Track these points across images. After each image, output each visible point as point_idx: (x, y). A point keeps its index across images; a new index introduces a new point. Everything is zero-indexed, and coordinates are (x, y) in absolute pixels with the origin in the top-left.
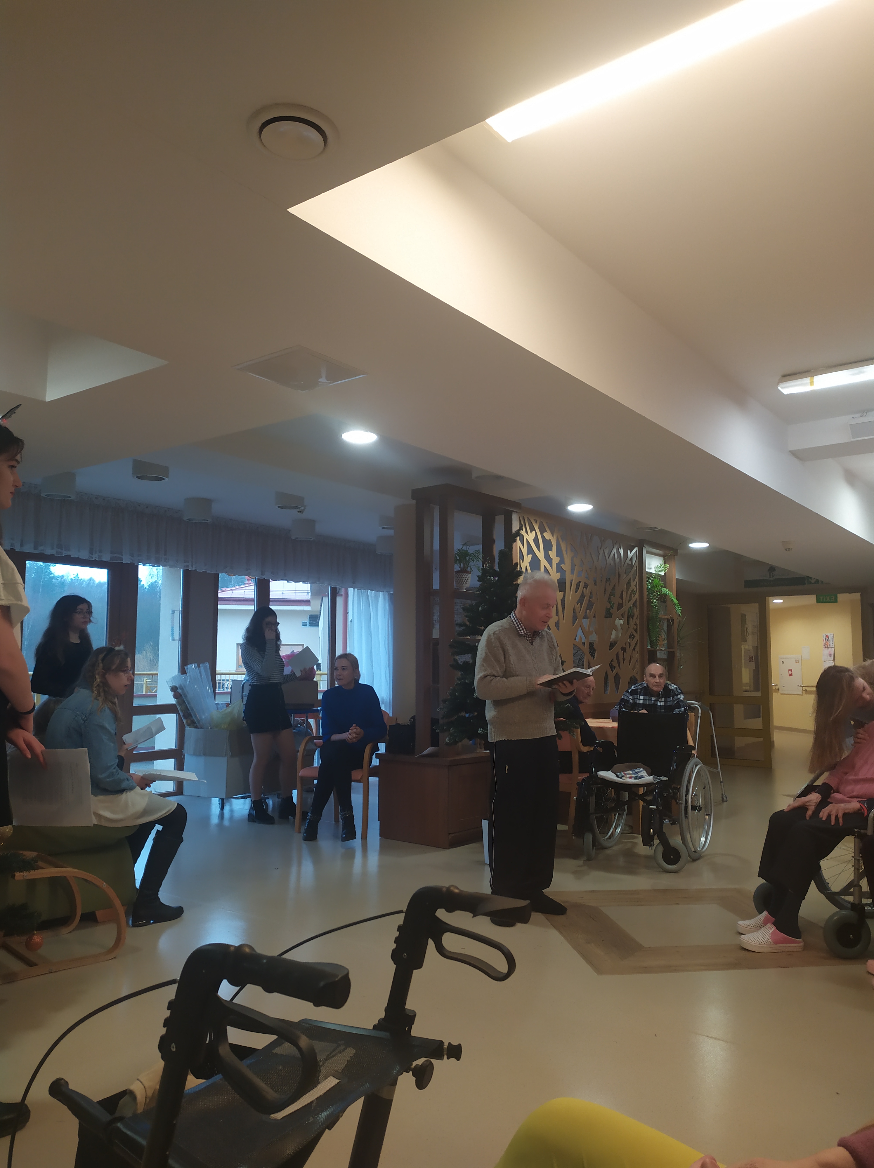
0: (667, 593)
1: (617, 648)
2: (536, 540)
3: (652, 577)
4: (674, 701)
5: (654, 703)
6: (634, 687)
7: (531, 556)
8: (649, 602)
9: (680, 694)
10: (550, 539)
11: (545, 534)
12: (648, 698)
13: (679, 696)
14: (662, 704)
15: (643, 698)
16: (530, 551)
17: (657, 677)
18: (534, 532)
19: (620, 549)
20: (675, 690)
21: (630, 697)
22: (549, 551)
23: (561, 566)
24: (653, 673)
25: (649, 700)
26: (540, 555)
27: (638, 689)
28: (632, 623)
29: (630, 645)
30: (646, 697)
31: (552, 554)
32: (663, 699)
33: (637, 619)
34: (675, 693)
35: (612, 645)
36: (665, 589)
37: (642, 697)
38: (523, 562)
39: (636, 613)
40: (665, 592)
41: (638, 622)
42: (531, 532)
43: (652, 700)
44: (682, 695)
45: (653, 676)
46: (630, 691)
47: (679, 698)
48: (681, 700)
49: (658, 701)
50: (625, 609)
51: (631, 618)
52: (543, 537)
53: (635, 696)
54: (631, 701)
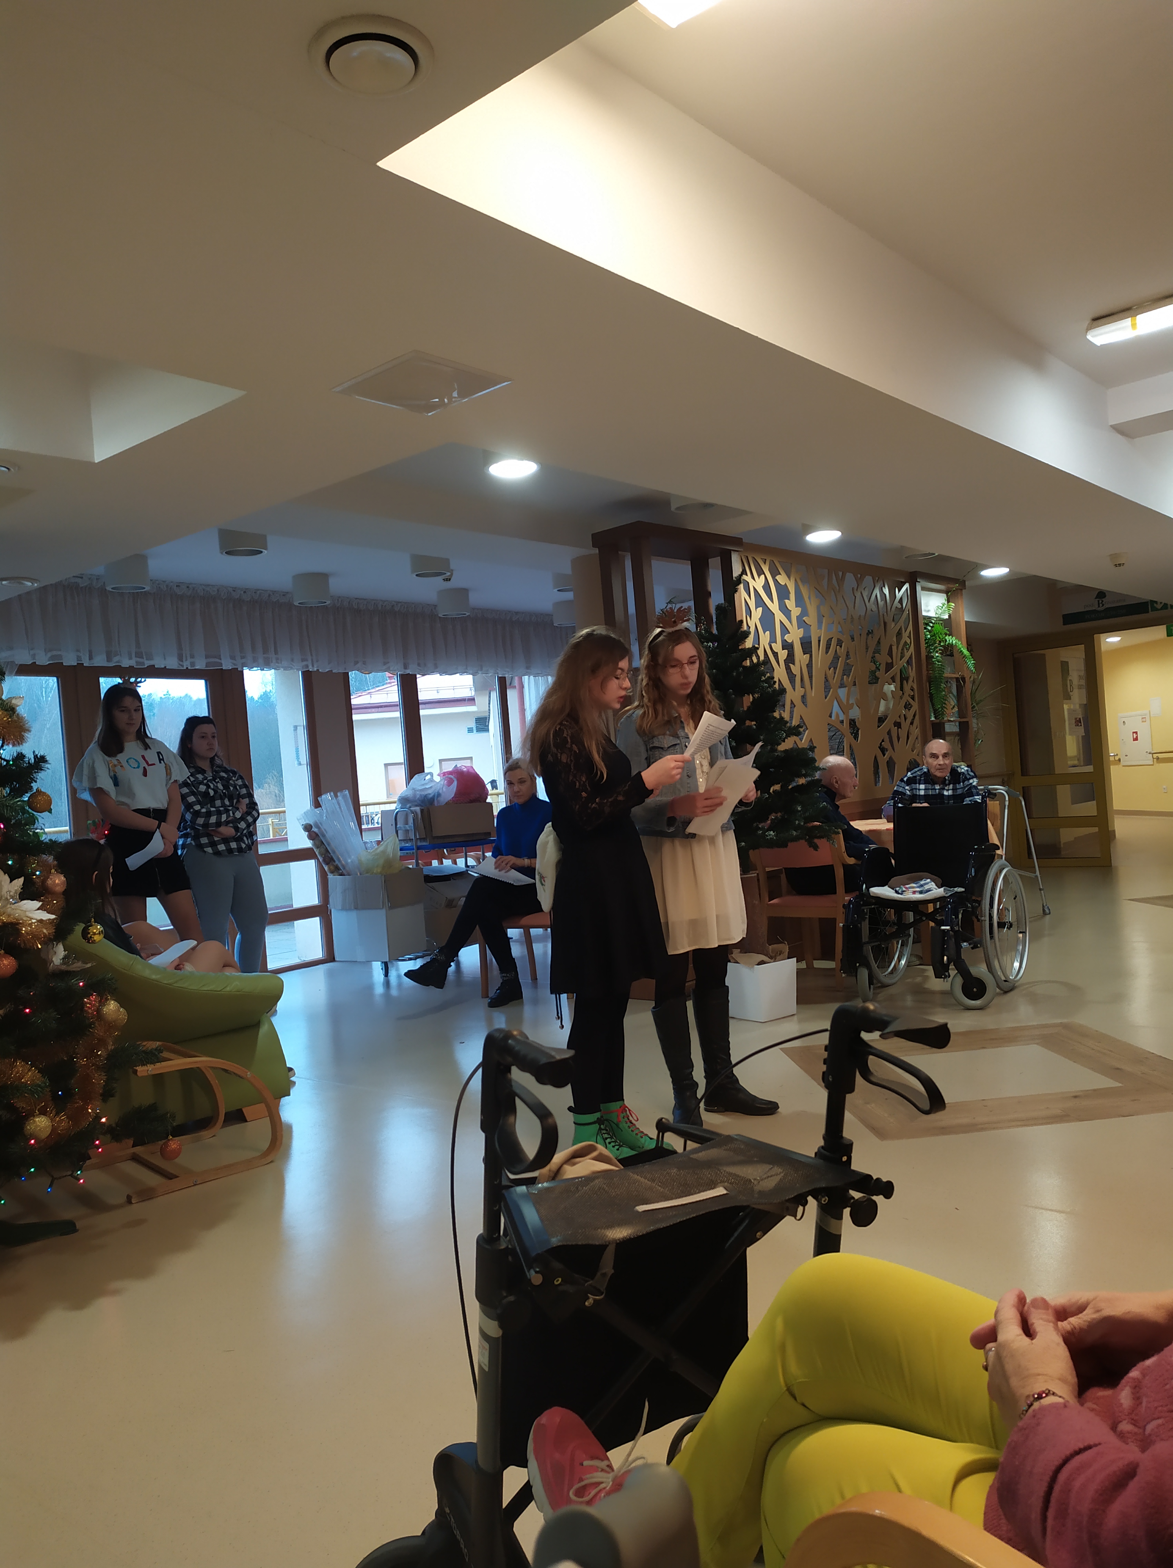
0: (954, 642)
1: (888, 724)
2: (766, 587)
3: (932, 623)
4: (965, 787)
5: (939, 793)
6: (912, 774)
7: (760, 609)
8: (929, 658)
9: (973, 778)
10: (786, 584)
11: (778, 578)
12: (930, 786)
13: (971, 781)
14: (950, 792)
15: (924, 788)
16: (760, 602)
17: (941, 758)
18: (763, 576)
19: (883, 588)
20: (966, 773)
21: (907, 788)
22: (786, 601)
23: (804, 618)
24: (934, 752)
25: (931, 789)
26: (774, 607)
27: (916, 777)
28: (907, 688)
29: (905, 719)
30: (928, 785)
31: (790, 604)
32: (951, 786)
33: (913, 681)
34: (966, 777)
35: (881, 720)
36: (951, 637)
37: (922, 786)
38: (751, 619)
39: (912, 673)
40: (951, 641)
41: (915, 687)
42: (759, 577)
43: (936, 789)
44: (975, 780)
45: (935, 756)
46: (905, 779)
47: (971, 784)
48: (974, 786)
49: (944, 789)
50: (895, 669)
51: (905, 682)
52: (776, 582)
53: (914, 786)
54: (908, 793)
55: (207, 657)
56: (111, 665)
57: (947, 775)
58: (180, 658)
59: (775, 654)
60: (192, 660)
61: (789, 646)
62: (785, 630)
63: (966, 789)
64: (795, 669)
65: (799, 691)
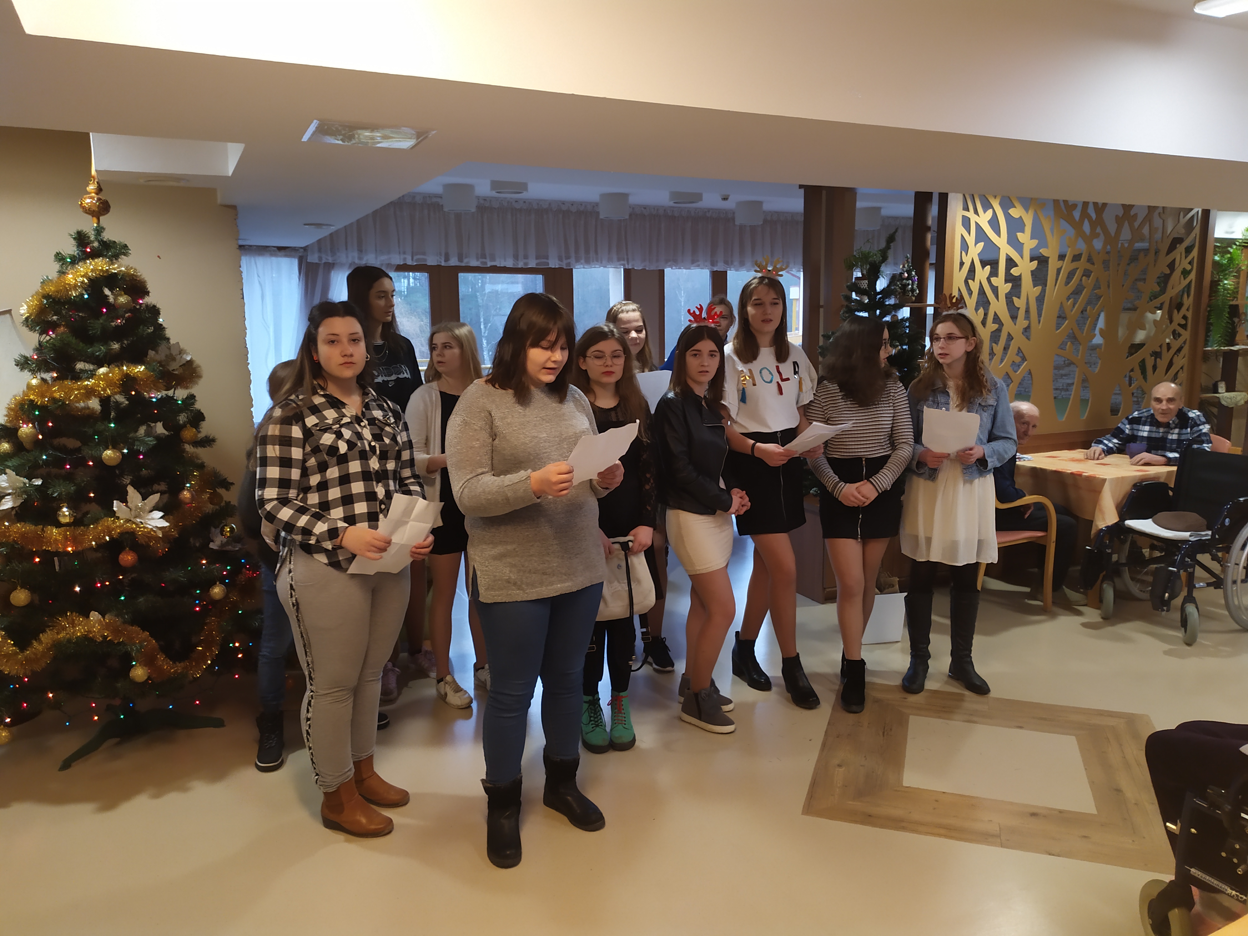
2: (994, 223)
6: (1138, 414)
7: (981, 245)
8: (1215, 284)
10: (1021, 217)
11: (1012, 212)
12: (1154, 429)
13: (1201, 427)
14: (1175, 437)
15: (1147, 430)
16: (981, 237)
17: (1164, 402)
18: (990, 212)
21: (1128, 426)
22: (1019, 234)
23: (1040, 251)
24: (1158, 396)
25: (1155, 432)
26: (1001, 241)
27: (1141, 417)
28: (1177, 318)
29: (1169, 348)
30: (1152, 427)
31: (1024, 237)
32: (1177, 431)
33: (1188, 310)
35: (1135, 348)
37: (1147, 428)
38: (967, 255)
39: (1188, 302)
41: (1189, 315)
42: (985, 212)
43: (1160, 432)
44: (1207, 426)
45: (1159, 400)
46: (1130, 417)
47: (1201, 430)
49: (1169, 433)
50: (1165, 298)
51: (1176, 311)
52: (1008, 217)
53: (1135, 426)
54: (1127, 431)
55: (537, 259)
56: (463, 264)
57: (1172, 419)
58: (516, 257)
59: (995, 290)
60: (525, 261)
61: (1015, 281)
62: (1011, 263)
63: (1195, 435)
64: (1019, 303)
65: (1022, 322)
